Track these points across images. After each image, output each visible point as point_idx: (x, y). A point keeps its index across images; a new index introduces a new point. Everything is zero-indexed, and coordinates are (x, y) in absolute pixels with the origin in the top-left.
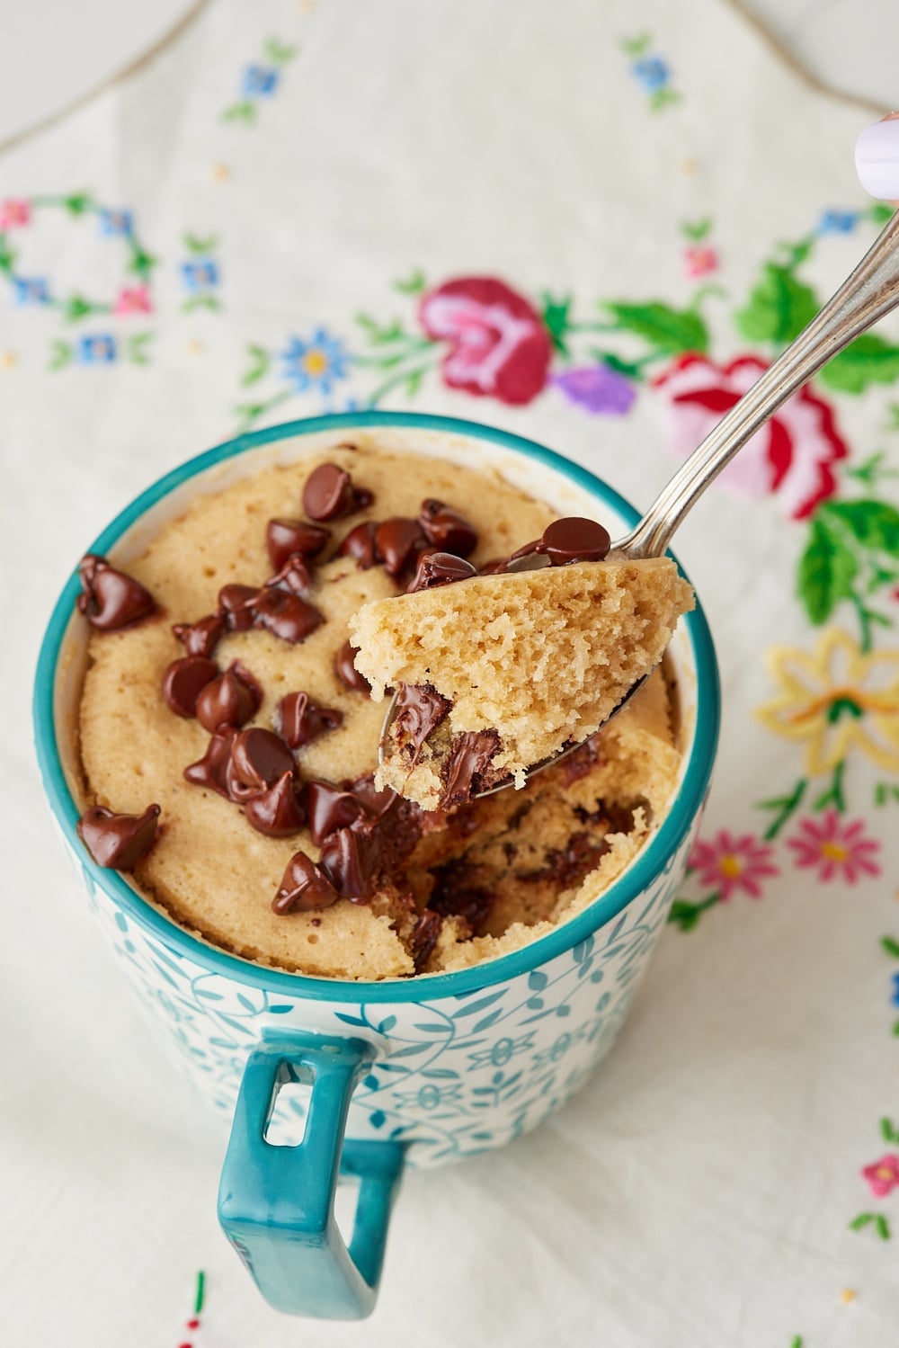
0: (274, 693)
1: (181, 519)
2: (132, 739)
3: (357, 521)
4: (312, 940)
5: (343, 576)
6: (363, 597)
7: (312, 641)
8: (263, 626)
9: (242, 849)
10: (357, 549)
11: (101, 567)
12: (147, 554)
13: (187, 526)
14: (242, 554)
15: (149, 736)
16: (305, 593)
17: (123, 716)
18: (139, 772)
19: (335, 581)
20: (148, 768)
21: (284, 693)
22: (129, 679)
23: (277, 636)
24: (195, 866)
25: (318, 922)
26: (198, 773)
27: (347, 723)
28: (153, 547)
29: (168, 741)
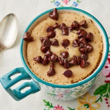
0: (56, 38)
1: (69, 13)
2: (41, 30)
3: (83, 29)
4: (34, 64)
5: (75, 33)
6: (73, 36)
7: (65, 36)
8: (63, 30)
9: (37, 50)
10: (79, 31)
11: (55, 11)
12: (63, 13)
13: (69, 14)
14: (70, 21)
15: (42, 31)
16: (69, 31)
17: (42, 27)
18: (37, 34)
19: (73, 32)
20: (39, 34)
21: (56, 39)
22: (47, 24)
23: (62, 33)
24: (32, 47)
25: (36, 63)
26: (41, 39)
27: (58, 47)
28: (64, 13)
29: (44, 33)
